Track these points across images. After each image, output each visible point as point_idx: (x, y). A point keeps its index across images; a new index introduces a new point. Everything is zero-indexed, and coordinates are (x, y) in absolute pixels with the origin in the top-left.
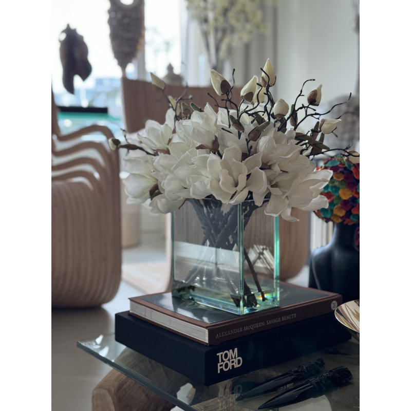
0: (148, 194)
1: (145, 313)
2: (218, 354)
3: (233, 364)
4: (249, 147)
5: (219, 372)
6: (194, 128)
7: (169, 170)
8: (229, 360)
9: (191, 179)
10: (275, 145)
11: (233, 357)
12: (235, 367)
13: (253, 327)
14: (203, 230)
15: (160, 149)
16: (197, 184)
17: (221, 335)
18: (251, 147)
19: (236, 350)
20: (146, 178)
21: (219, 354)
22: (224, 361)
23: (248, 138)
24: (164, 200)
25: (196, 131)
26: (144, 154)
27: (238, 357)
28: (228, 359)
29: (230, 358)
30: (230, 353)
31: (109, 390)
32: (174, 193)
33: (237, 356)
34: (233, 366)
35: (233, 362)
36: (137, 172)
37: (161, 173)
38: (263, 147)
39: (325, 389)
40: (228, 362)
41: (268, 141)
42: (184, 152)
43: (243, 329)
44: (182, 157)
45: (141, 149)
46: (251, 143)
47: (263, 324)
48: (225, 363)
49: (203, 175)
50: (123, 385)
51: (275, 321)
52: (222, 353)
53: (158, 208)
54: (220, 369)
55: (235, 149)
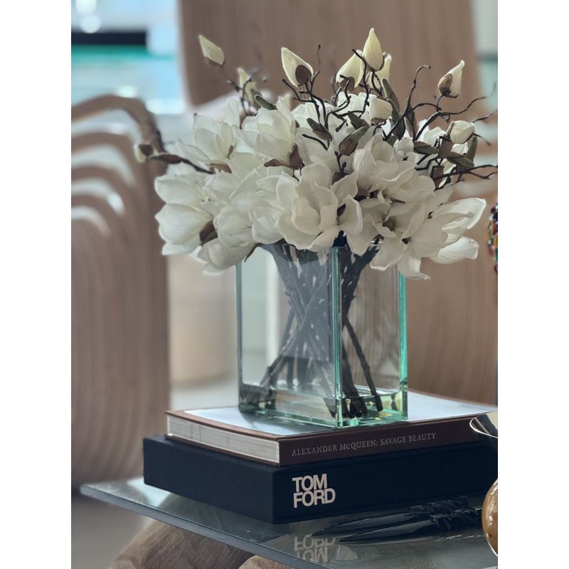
0: (197, 237)
1: (192, 432)
2: (294, 479)
3: (319, 497)
4: (341, 165)
5: (296, 506)
6: (258, 136)
7: (227, 199)
8: (312, 490)
9: (255, 213)
10: (374, 162)
11: (320, 487)
12: (323, 503)
13: (355, 446)
14: (288, 298)
15: (216, 163)
16: (262, 220)
17: (301, 452)
18: (345, 164)
19: (324, 476)
20: (194, 211)
21: (296, 480)
22: (304, 491)
23: (338, 151)
24: (217, 247)
25: (261, 140)
26: (192, 170)
27: (328, 488)
28: (311, 488)
29: (315, 488)
30: (314, 480)
31: (133, 560)
32: (231, 235)
33: (326, 486)
34: (319, 501)
35: (319, 494)
36: (180, 202)
37: (216, 203)
38: (358, 165)
39: (450, 528)
40: (311, 493)
41: (364, 156)
42: (251, 170)
43: (338, 447)
44: (246, 178)
45: (187, 162)
46: (344, 158)
47: (373, 443)
48: (306, 493)
49: (271, 207)
50: (156, 552)
51: (396, 441)
52: (300, 478)
53: (210, 259)
54: (298, 503)
55: (319, 166)
